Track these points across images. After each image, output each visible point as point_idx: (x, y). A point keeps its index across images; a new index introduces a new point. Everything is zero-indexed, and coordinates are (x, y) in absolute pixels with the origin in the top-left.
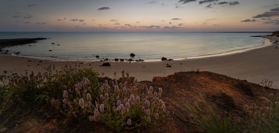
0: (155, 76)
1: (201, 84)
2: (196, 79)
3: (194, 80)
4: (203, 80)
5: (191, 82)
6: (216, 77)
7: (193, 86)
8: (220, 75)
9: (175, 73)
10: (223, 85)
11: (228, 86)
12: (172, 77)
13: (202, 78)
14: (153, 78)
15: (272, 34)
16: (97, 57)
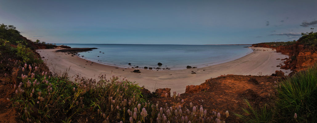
0: (188, 85)
1: (230, 86)
2: (225, 83)
3: (224, 84)
4: (230, 82)
5: (223, 86)
6: (237, 78)
7: (226, 90)
8: (238, 76)
9: (206, 80)
10: (243, 83)
11: (246, 82)
12: (206, 85)
13: (229, 81)
14: (186, 87)
15: (251, 46)
16: (130, 64)
